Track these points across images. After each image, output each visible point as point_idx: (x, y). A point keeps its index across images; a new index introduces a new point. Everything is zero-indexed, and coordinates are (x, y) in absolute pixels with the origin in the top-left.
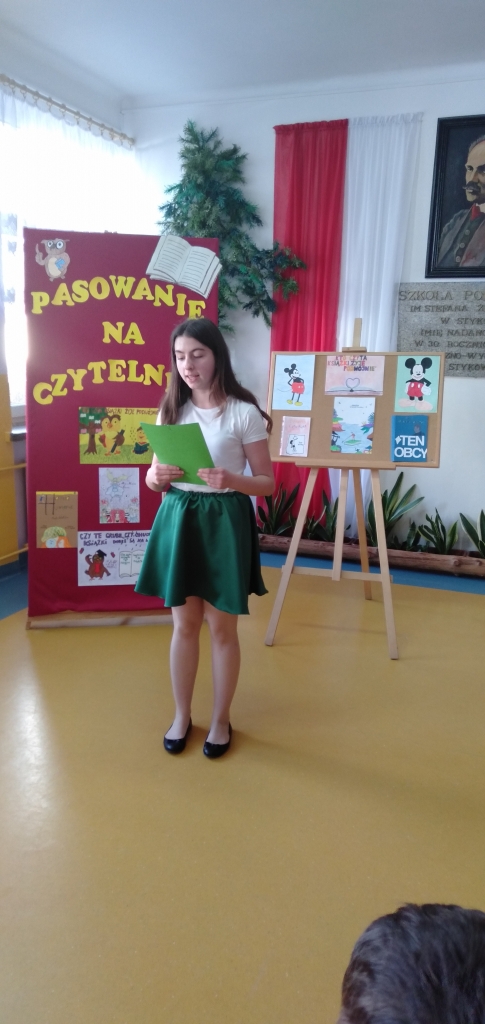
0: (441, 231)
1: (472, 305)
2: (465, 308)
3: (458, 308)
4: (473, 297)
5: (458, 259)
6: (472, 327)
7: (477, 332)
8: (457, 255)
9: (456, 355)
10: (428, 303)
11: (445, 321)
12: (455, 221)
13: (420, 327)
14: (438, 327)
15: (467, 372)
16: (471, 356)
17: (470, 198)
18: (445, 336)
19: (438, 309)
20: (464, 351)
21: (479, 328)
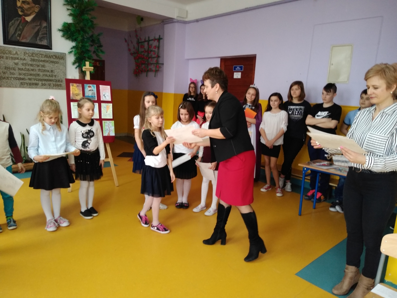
0: (9, 25)
1: (28, 59)
2: (24, 59)
3: (21, 59)
4: (27, 55)
5: (18, 38)
6: (29, 67)
7: (31, 69)
8: (18, 36)
9: (23, 79)
10: (7, 55)
11: (16, 64)
12: (15, 22)
13: (4, 65)
14: (14, 67)
15: (29, 86)
16: (30, 79)
17: (20, 13)
18: (17, 70)
19: (12, 58)
20: (26, 77)
21: (32, 68)
